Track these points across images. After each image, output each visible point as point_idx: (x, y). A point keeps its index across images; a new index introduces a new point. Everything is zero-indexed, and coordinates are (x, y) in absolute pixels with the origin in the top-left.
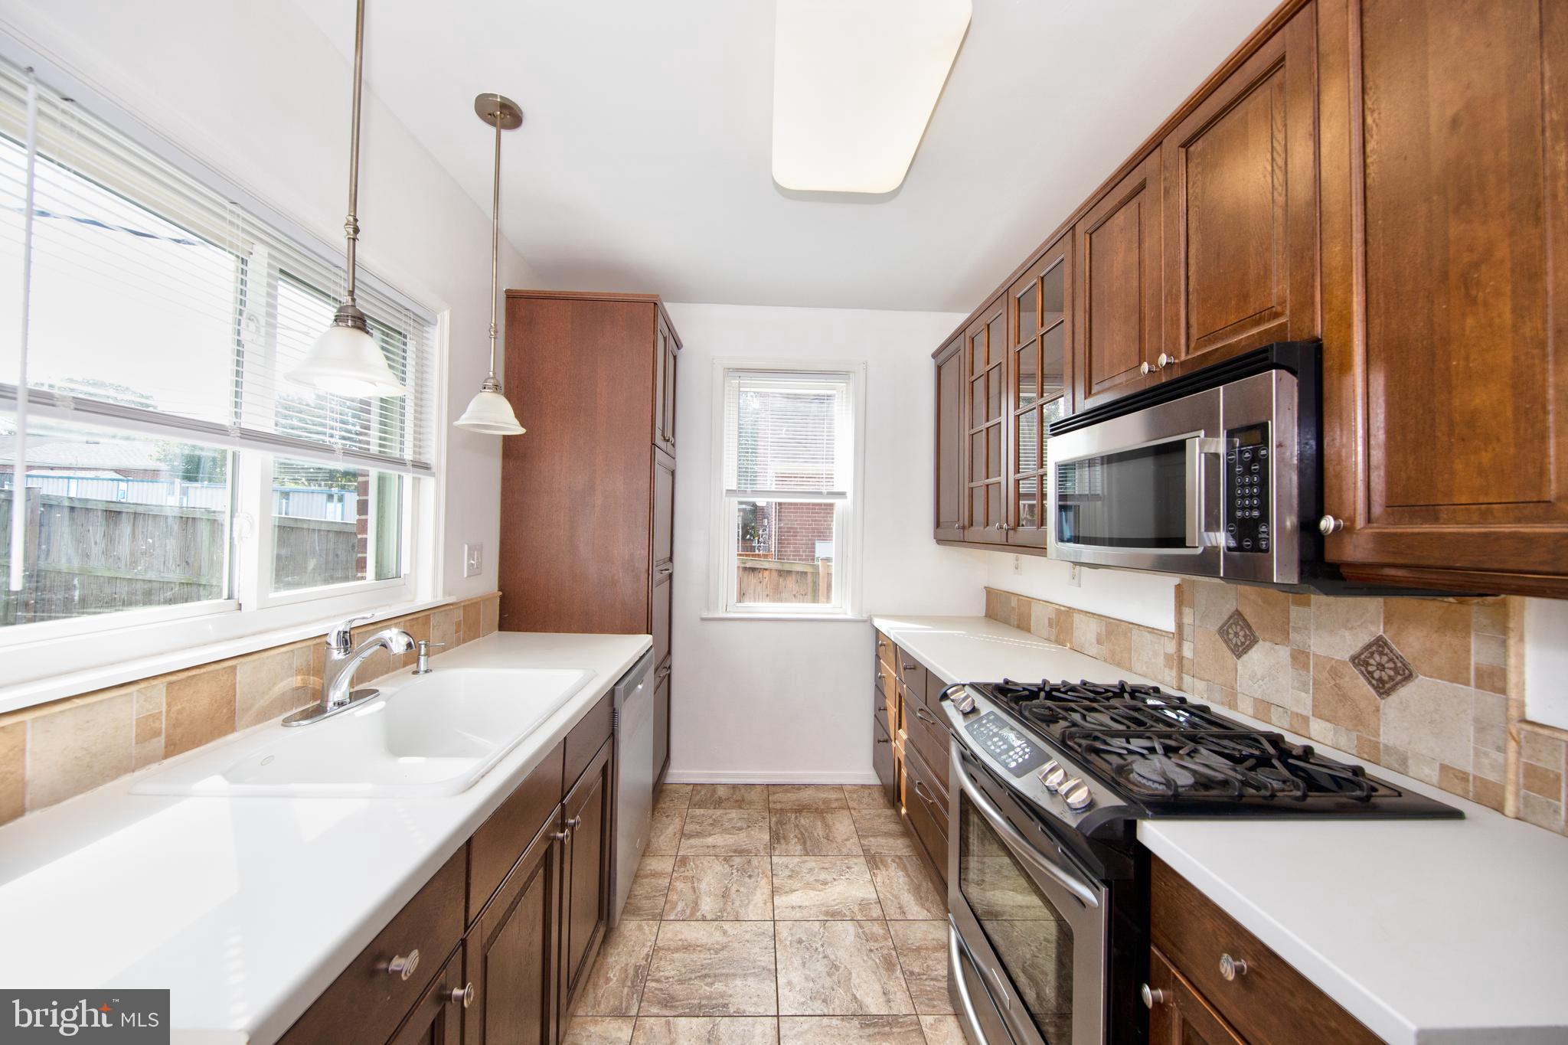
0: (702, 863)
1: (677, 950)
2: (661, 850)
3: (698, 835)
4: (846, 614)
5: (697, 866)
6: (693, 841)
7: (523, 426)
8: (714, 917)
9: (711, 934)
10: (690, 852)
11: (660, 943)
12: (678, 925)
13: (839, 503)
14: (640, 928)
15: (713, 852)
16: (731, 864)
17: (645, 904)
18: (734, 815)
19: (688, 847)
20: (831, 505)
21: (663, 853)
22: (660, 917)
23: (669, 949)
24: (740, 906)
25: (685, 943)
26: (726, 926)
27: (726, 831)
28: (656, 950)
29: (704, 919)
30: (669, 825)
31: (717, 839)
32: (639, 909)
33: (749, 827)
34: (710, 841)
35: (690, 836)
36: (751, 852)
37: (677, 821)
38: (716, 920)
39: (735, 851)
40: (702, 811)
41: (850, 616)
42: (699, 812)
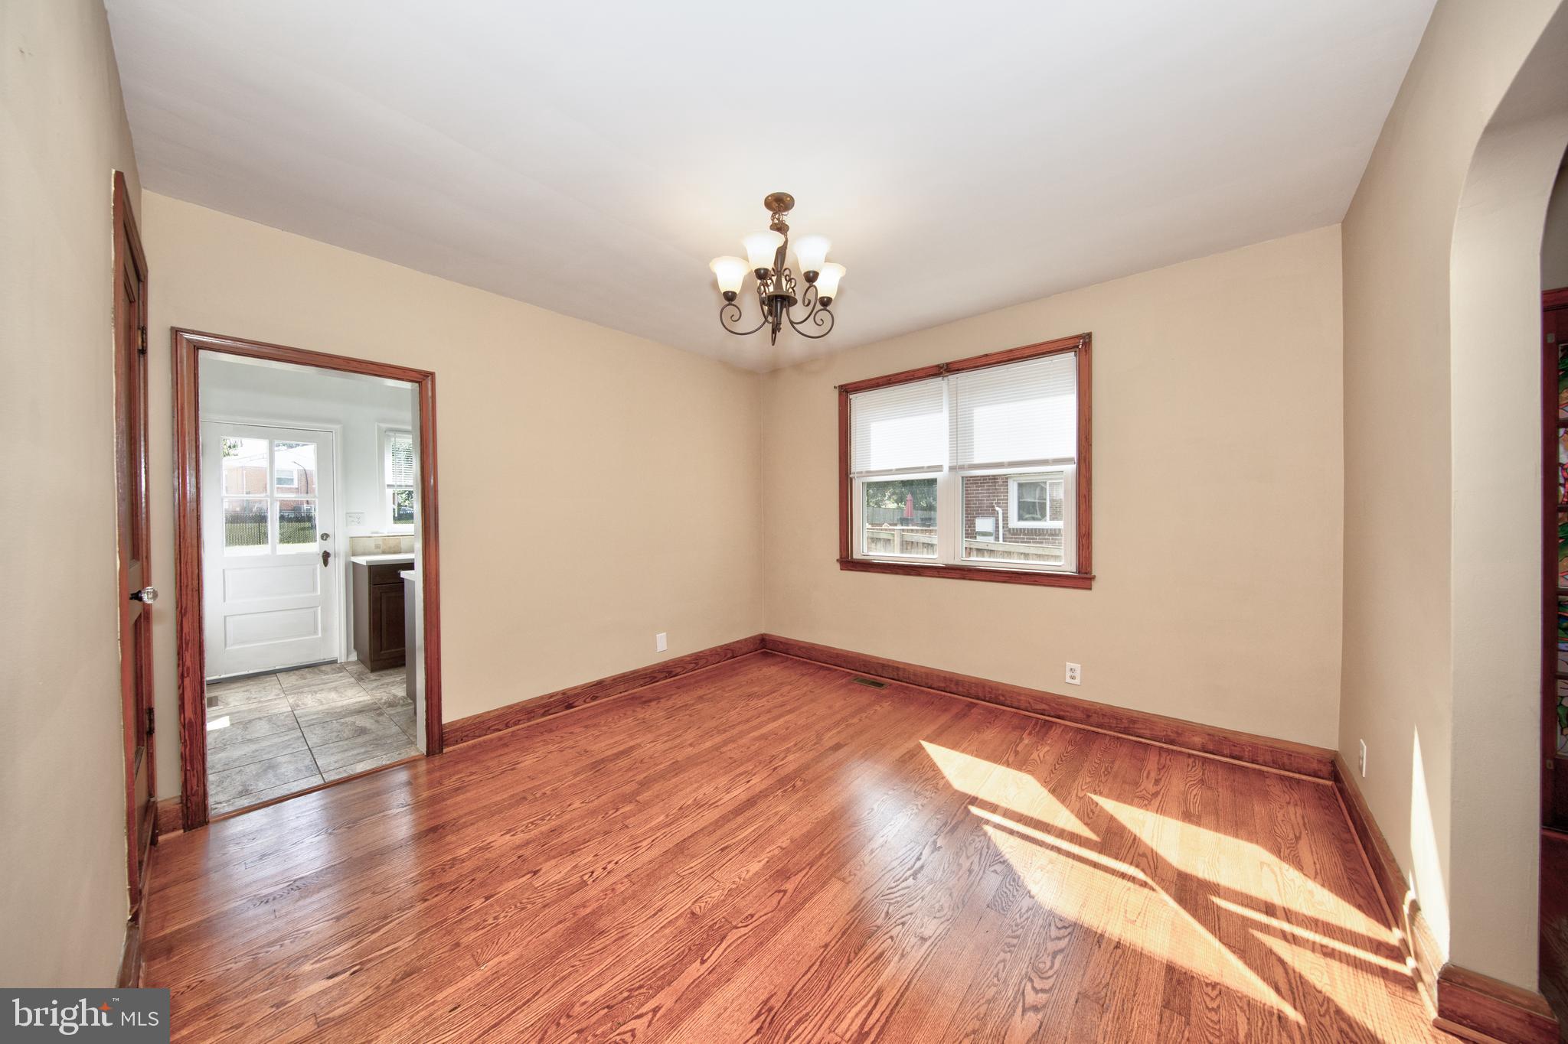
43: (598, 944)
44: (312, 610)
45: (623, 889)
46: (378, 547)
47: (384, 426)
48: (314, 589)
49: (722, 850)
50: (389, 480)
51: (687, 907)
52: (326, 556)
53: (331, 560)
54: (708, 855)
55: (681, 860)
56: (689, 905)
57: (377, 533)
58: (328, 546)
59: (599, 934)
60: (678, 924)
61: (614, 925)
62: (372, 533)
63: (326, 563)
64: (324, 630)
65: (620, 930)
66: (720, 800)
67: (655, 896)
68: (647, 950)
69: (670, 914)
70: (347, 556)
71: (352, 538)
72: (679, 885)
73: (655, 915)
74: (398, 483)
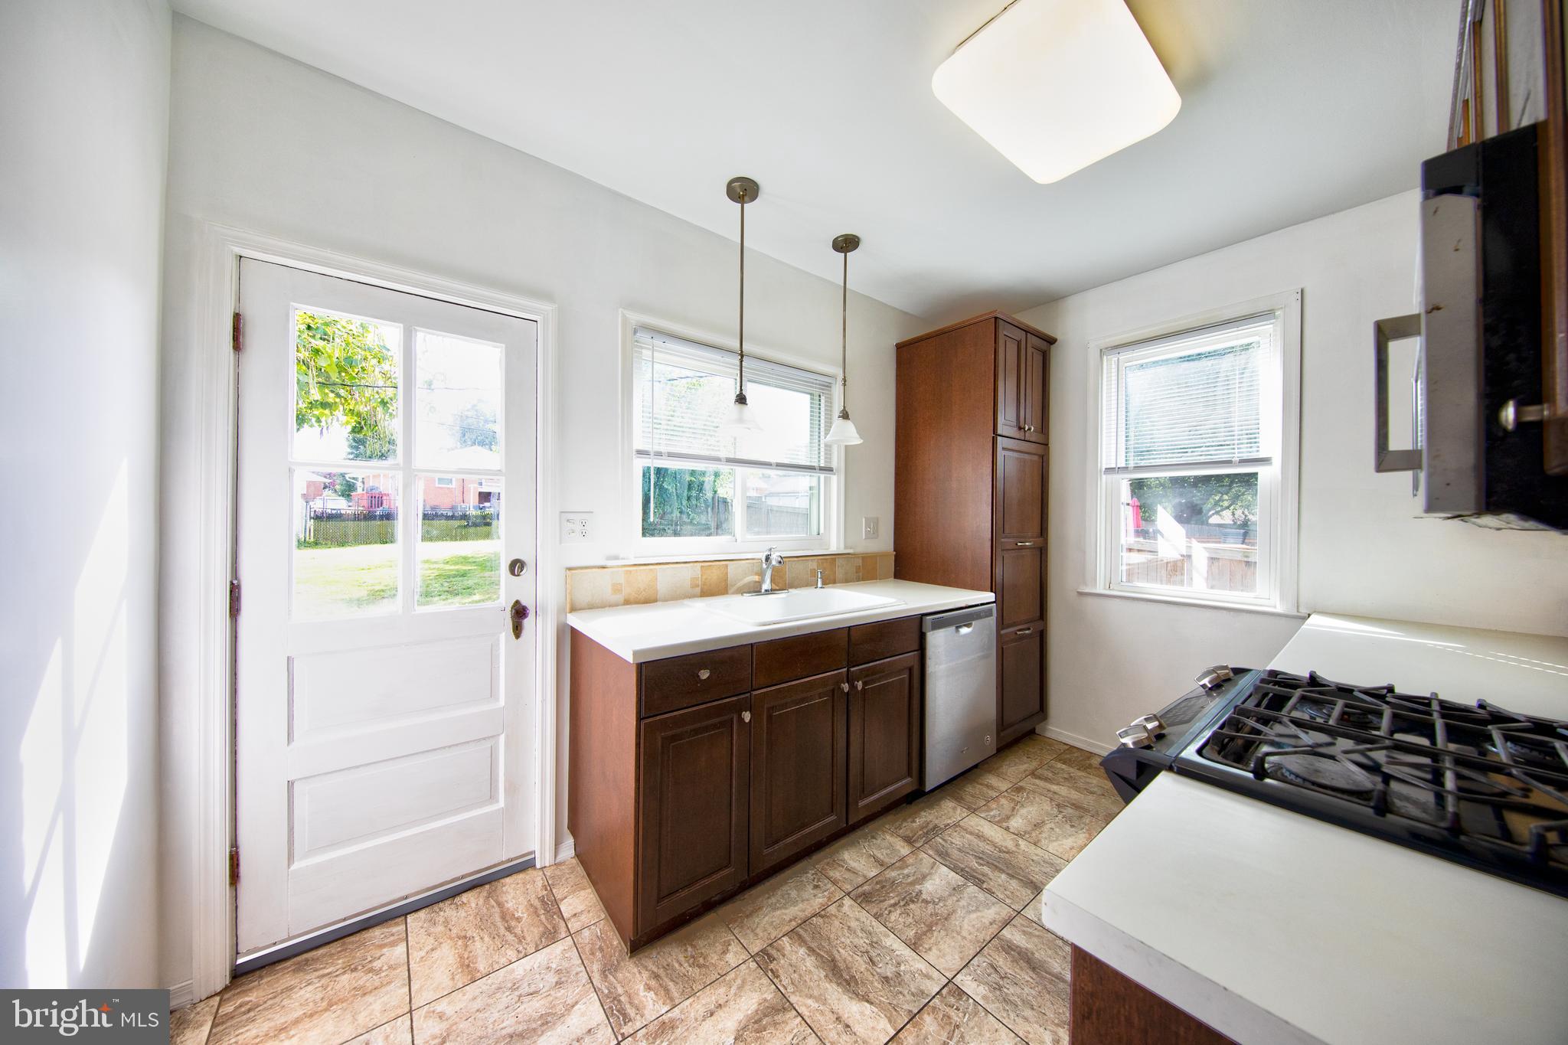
0: (1034, 798)
1: (971, 833)
2: (1006, 775)
3: (1046, 779)
4: (1275, 607)
5: (1028, 798)
6: (1037, 781)
7: (861, 438)
8: (1016, 832)
9: (1005, 840)
10: (1029, 787)
11: (961, 823)
12: (983, 822)
13: (1262, 471)
14: (954, 809)
15: (1052, 797)
16: (1062, 810)
17: (968, 798)
18: (1094, 782)
19: (1029, 783)
20: (1255, 475)
21: (1006, 777)
22: (974, 811)
23: (966, 830)
24: (1046, 838)
25: (981, 834)
26: (1022, 843)
27: (1077, 789)
28: (956, 825)
29: (1007, 829)
30: (1025, 763)
31: (1063, 790)
32: (962, 799)
33: (1103, 795)
34: (1054, 788)
35: (1039, 778)
36: (1089, 812)
37: (1034, 764)
38: (1017, 835)
39: (1073, 804)
40: (1064, 766)
41: (1279, 609)
42: (1059, 765)
44: (488, 744)
46: (617, 589)
47: (635, 317)
48: (493, 694)
50: (639, 444)
52: (519, 613)
53: (528, 623)
57: (616, 558)
58: (521, 589)
62: (609, 558)
63: (518, 630)
64: (512, 789)
70: (562, 611)
71: (570, 569)
74: (657, 448)
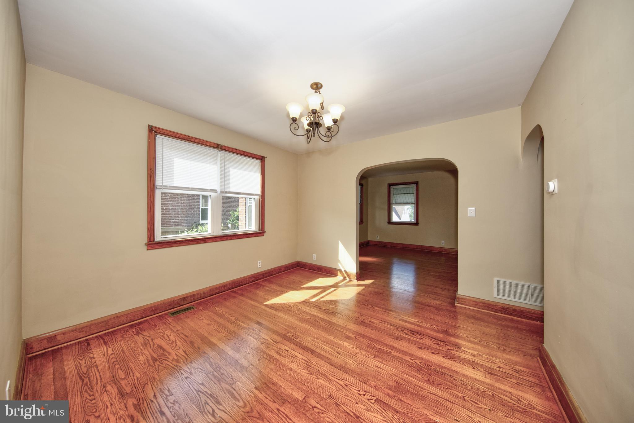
43: (402, 382)
45: (373, 383)
49: (339, 354)
51: (372, 359)
54: (344, 358)
55: (349, 366)
56: (371, 359)
59: (398, 383)
60: (381, 360)
61: (391, 380)
65: (392, 377)
66: (302, 359)
67: (372, 370)
68: (395, 366)
69: (378, 364)
72: (363, 364)
73: (380, 368)
